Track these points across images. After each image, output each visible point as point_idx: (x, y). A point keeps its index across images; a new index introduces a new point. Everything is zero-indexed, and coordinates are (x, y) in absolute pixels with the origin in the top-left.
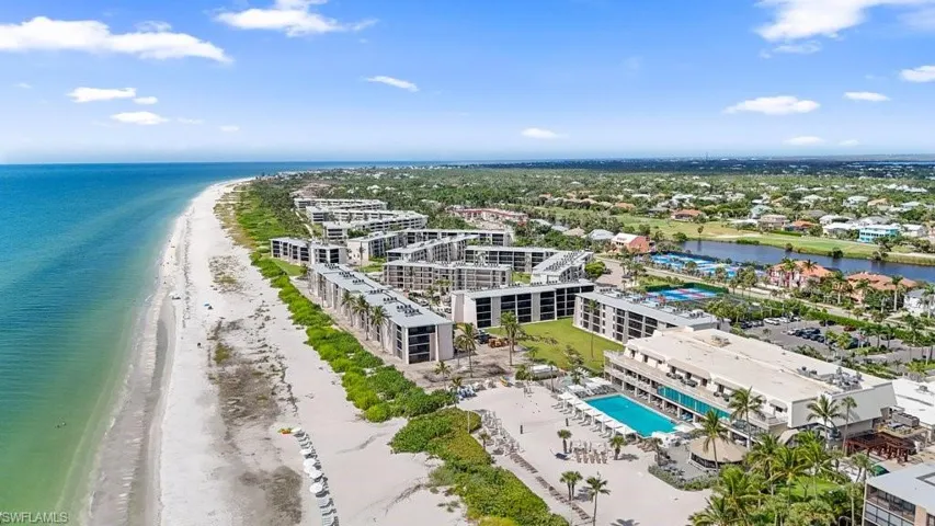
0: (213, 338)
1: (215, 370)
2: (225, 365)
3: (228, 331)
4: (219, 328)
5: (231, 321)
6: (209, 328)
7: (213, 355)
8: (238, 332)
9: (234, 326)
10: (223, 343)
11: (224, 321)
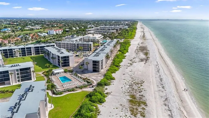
0: (148, 57)
1: (148, 52)
2: (146, 52)
3: (144, 59)
4: (146, 60)
5: (142, 62)
6: (150, 61)
7: (148, 54)
8: (141, 58)
9: (142, 60)
10: (146, 56)
11: (144, 62)
